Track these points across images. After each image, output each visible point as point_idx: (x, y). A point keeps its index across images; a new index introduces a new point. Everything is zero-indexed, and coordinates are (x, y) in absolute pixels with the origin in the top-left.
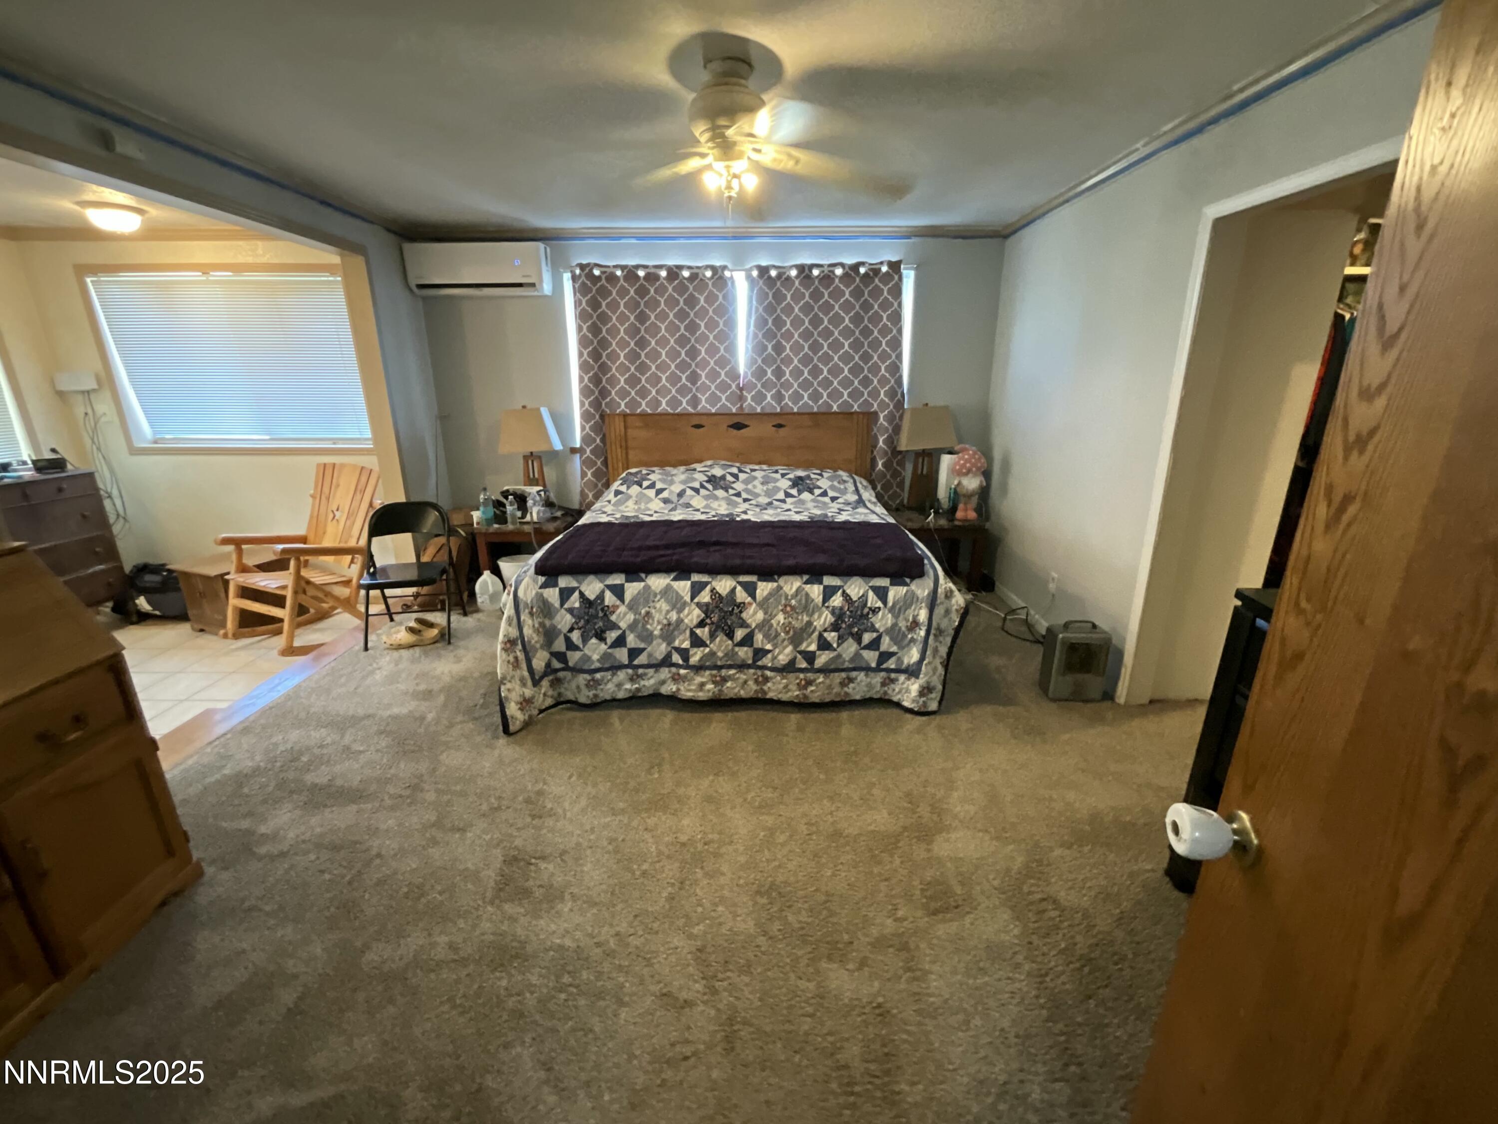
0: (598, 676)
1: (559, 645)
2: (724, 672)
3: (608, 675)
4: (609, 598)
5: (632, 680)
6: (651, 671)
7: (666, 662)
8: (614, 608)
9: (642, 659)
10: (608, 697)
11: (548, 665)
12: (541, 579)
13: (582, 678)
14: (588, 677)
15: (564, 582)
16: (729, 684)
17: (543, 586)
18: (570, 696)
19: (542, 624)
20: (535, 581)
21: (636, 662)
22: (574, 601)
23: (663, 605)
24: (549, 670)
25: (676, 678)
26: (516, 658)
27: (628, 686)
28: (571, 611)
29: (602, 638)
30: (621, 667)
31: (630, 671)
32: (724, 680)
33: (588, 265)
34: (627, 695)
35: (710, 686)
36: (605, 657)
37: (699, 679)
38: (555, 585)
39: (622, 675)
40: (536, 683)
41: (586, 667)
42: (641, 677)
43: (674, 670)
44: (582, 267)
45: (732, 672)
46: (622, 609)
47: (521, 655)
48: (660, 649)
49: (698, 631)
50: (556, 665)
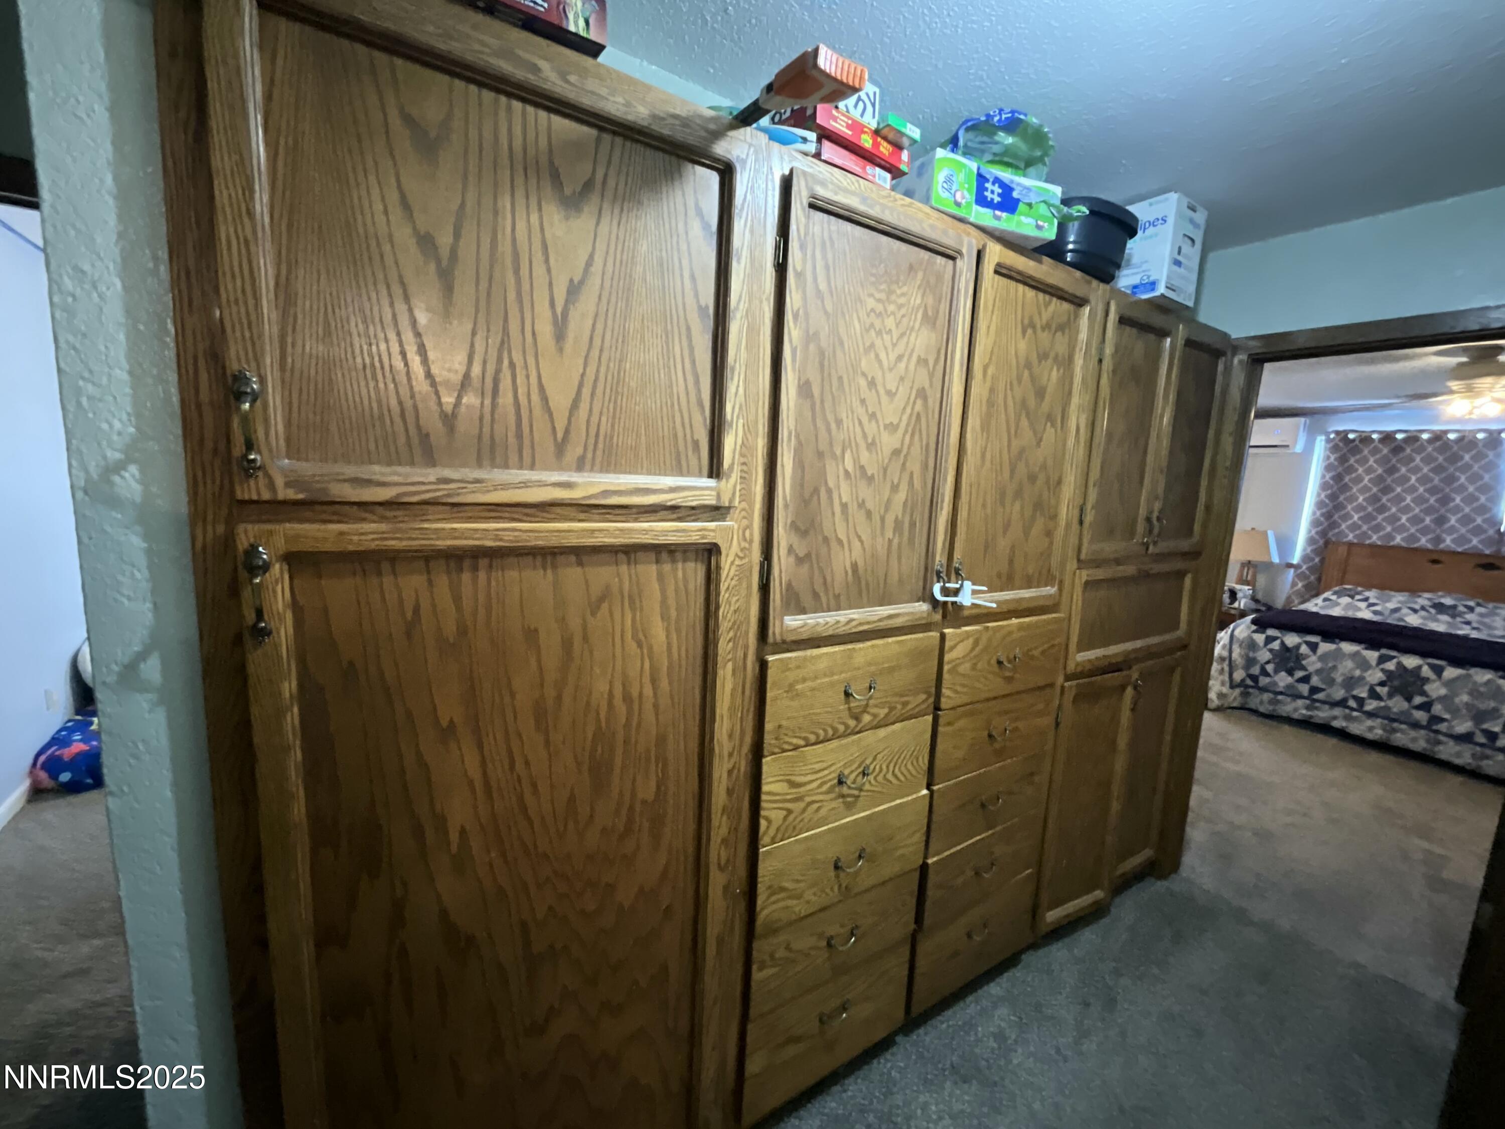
0: (1280, 697)
1: (1256, 670)
2: (1395, 725)
3: (1289, 699)
4: (1304, 649)
5: (1308, 708)
6: (1327, 707)
7: (1342, 703)
8: (1306, 657)
9: (1320, 696)
10: (1284, 714)
11: (1243, 681)
12: (1254, 627)
13: (1266, 696)
14: (1271, 695)
15: (1271, 632)
16: (1399, 735)
17: (1254, 632)
18: (1252, 705)
19: (1247, 656)
20: (1248, 627)
21: (1315, 697)
22: (1276, 645)
23: (1349, 664)
24: (1242, 684)
25: (1348, 718)
26: (1223, 669)
27: (1304, 712)
28: (1271, 651)
29: (1290, 673)
30: (1301, 697)
31: (1308, 702)
32: (1394, 731)
33: (1344, 431)
34: (1300, 718)
35: (1379, 732)
36: (1289, 687)
37: (1369, 723)
38: (1263, 632)
39: (1300, 703)
40: (1232, 687)
41: (1272, 689)
42: (1316, 708)
43: (1347, 711)
44: (1337, 433)
45: (1403, 727)
46: (1313, 658)
47: (1226, 668)
48: (1339, 694)
49: (1378, 689)
50: (1249, 682)
